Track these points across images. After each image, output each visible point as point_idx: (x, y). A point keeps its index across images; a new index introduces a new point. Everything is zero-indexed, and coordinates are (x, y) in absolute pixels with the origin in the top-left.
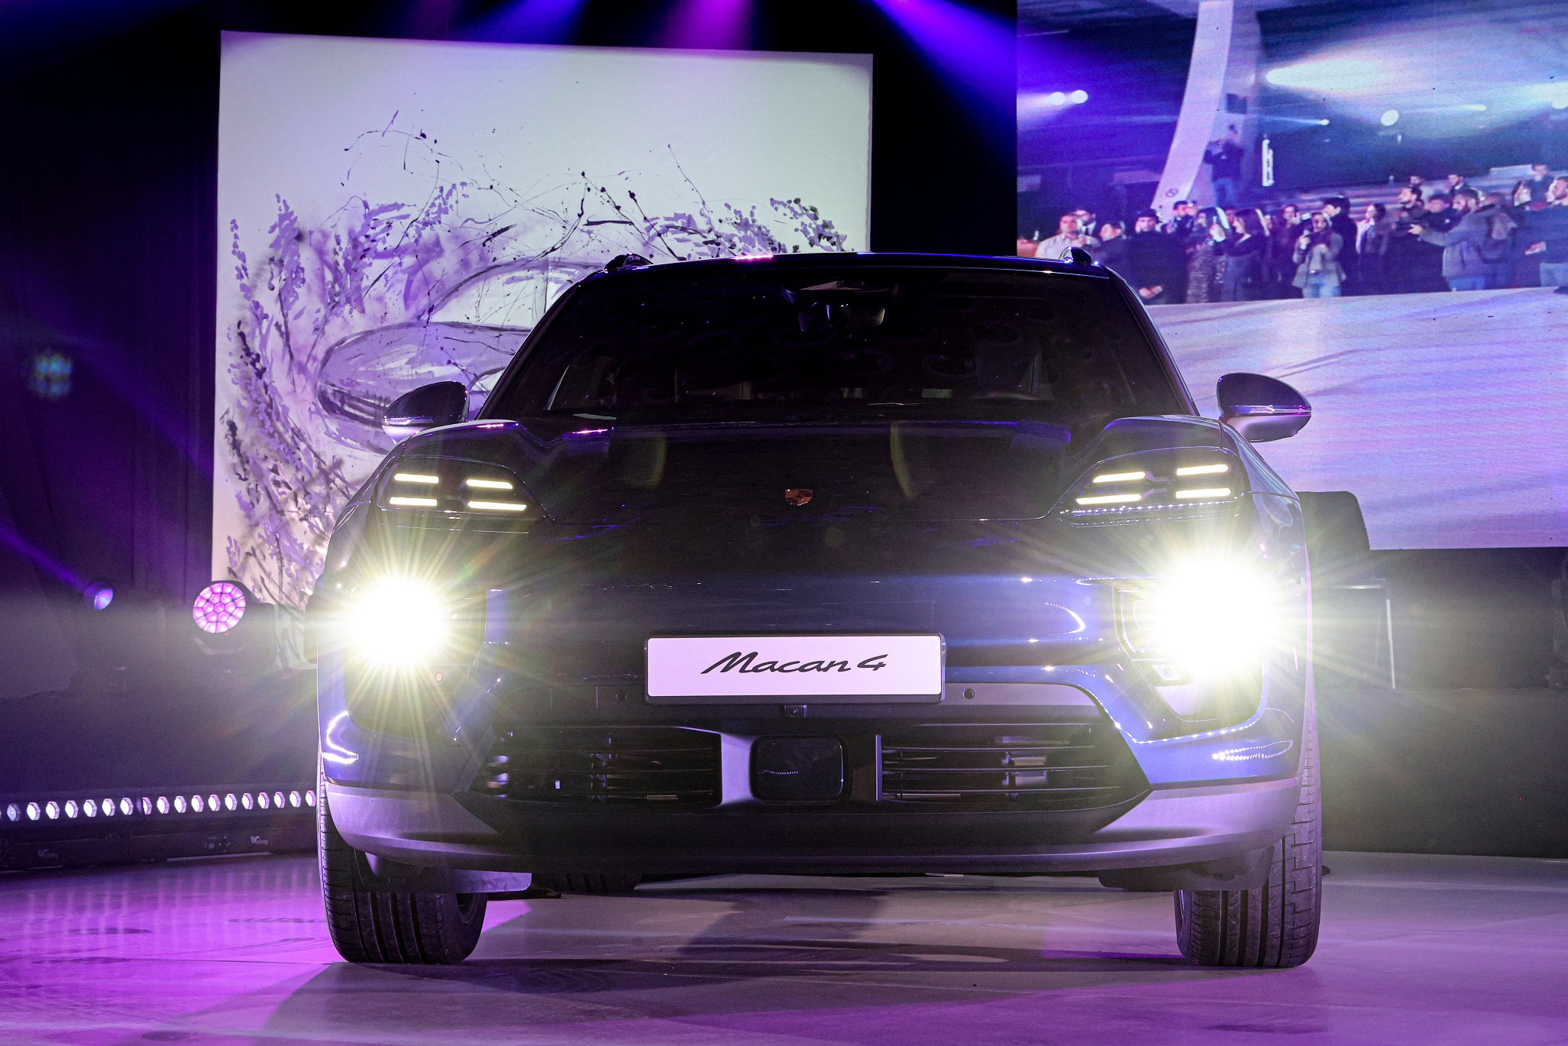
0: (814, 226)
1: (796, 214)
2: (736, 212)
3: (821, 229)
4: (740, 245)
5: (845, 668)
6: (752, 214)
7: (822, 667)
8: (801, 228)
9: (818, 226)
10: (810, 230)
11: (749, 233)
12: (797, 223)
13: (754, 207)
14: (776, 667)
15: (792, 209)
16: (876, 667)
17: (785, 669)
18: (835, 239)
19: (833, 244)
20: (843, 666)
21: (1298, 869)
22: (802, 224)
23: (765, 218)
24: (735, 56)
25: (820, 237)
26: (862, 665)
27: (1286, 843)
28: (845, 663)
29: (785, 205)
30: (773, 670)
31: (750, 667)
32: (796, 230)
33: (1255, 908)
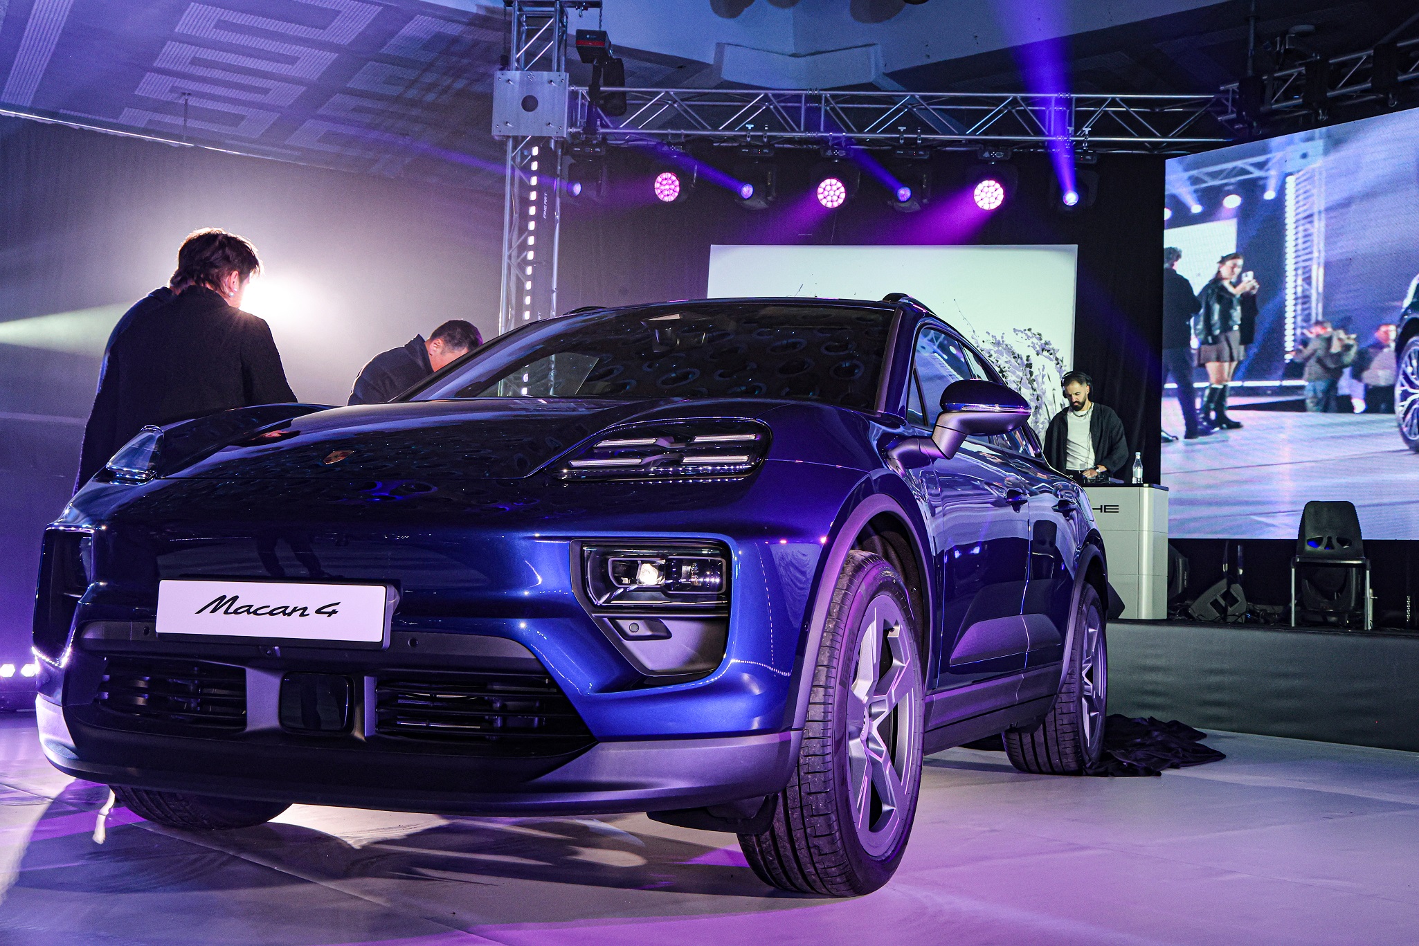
0: (1039, 344)
1: (1028, 337)
2: (993, 336)
3: (1043, 345)
4: (994, 355)
5: (305, 613)
6: (1002, 337)
7: (287, 612)
8: (1031, 345)
9: (1041, 344)
10: (1037, 346)
11: (1000, 348)
12: (1029, 342)
13: (1003, 334)
14: (252, 610)
15: (1026, 334)
16: (330, 614)
17: (258, 612)
18: (1052, 351)
19: (1051, 354)
20: (304, 612)
21: (815, 816)
22: (1032, 342)
23: (1010, 339)
24: (991, 248)
25: (1043, 351)
26: (319, 611)
27: (802, 791)
28: (305, 609)
29: (1022, 332)
30: (249, 613)
31: (231, 610)
32: (1029, 346)
33: (784, 847)
